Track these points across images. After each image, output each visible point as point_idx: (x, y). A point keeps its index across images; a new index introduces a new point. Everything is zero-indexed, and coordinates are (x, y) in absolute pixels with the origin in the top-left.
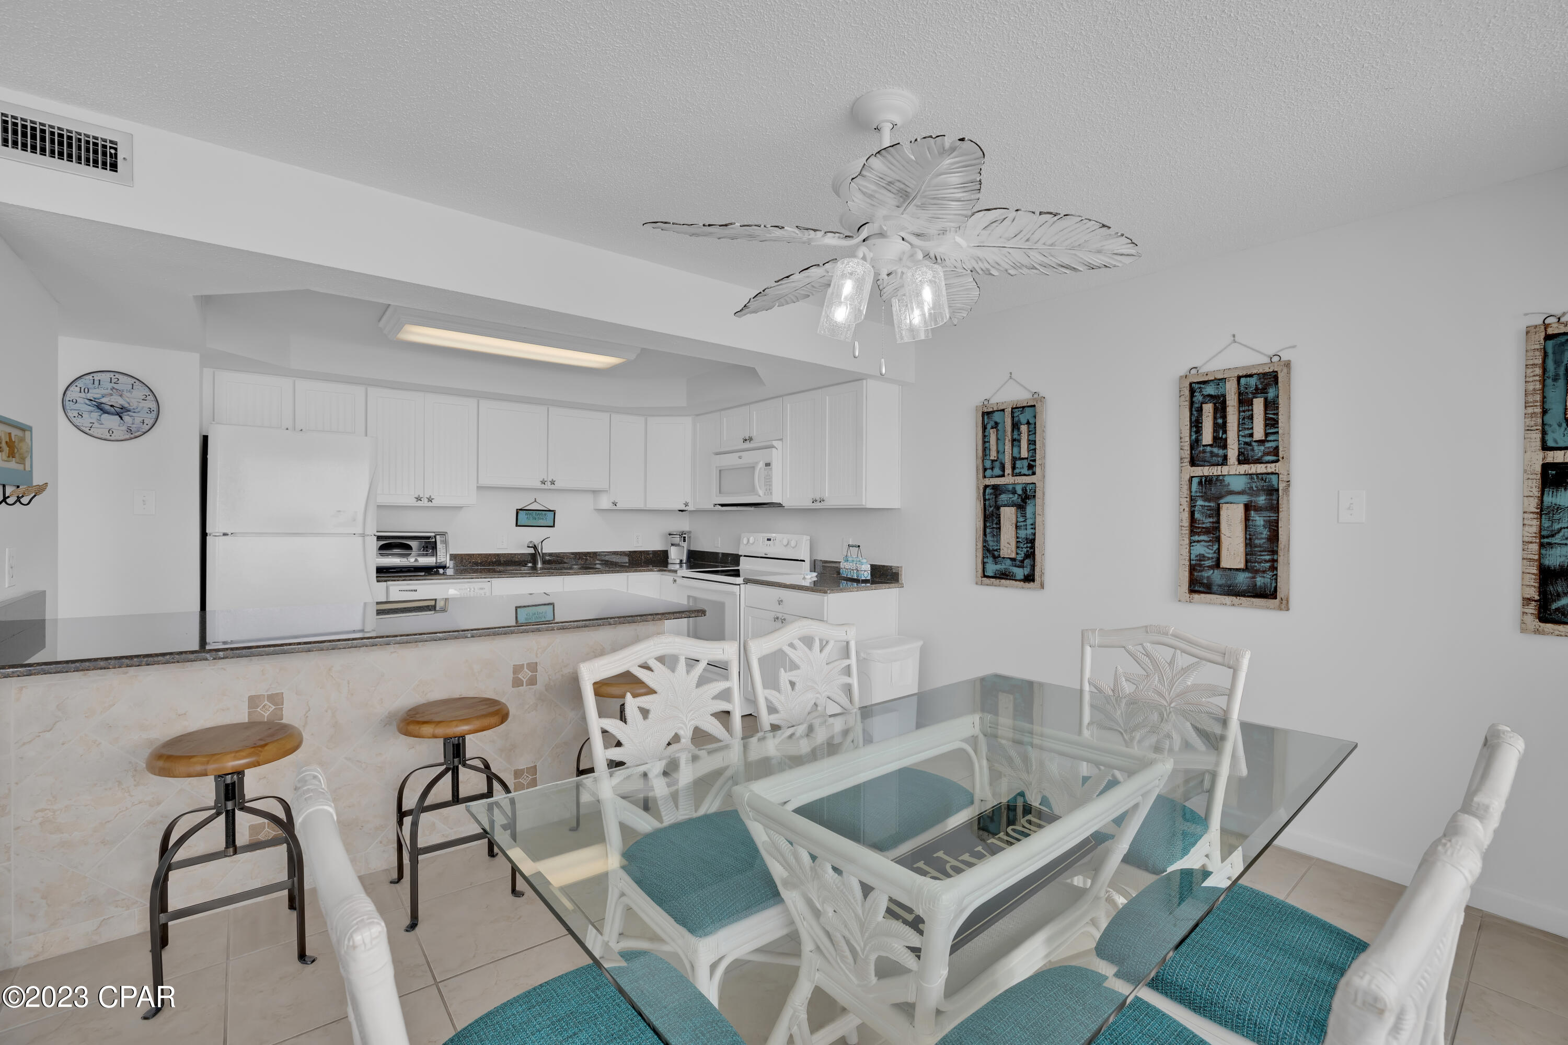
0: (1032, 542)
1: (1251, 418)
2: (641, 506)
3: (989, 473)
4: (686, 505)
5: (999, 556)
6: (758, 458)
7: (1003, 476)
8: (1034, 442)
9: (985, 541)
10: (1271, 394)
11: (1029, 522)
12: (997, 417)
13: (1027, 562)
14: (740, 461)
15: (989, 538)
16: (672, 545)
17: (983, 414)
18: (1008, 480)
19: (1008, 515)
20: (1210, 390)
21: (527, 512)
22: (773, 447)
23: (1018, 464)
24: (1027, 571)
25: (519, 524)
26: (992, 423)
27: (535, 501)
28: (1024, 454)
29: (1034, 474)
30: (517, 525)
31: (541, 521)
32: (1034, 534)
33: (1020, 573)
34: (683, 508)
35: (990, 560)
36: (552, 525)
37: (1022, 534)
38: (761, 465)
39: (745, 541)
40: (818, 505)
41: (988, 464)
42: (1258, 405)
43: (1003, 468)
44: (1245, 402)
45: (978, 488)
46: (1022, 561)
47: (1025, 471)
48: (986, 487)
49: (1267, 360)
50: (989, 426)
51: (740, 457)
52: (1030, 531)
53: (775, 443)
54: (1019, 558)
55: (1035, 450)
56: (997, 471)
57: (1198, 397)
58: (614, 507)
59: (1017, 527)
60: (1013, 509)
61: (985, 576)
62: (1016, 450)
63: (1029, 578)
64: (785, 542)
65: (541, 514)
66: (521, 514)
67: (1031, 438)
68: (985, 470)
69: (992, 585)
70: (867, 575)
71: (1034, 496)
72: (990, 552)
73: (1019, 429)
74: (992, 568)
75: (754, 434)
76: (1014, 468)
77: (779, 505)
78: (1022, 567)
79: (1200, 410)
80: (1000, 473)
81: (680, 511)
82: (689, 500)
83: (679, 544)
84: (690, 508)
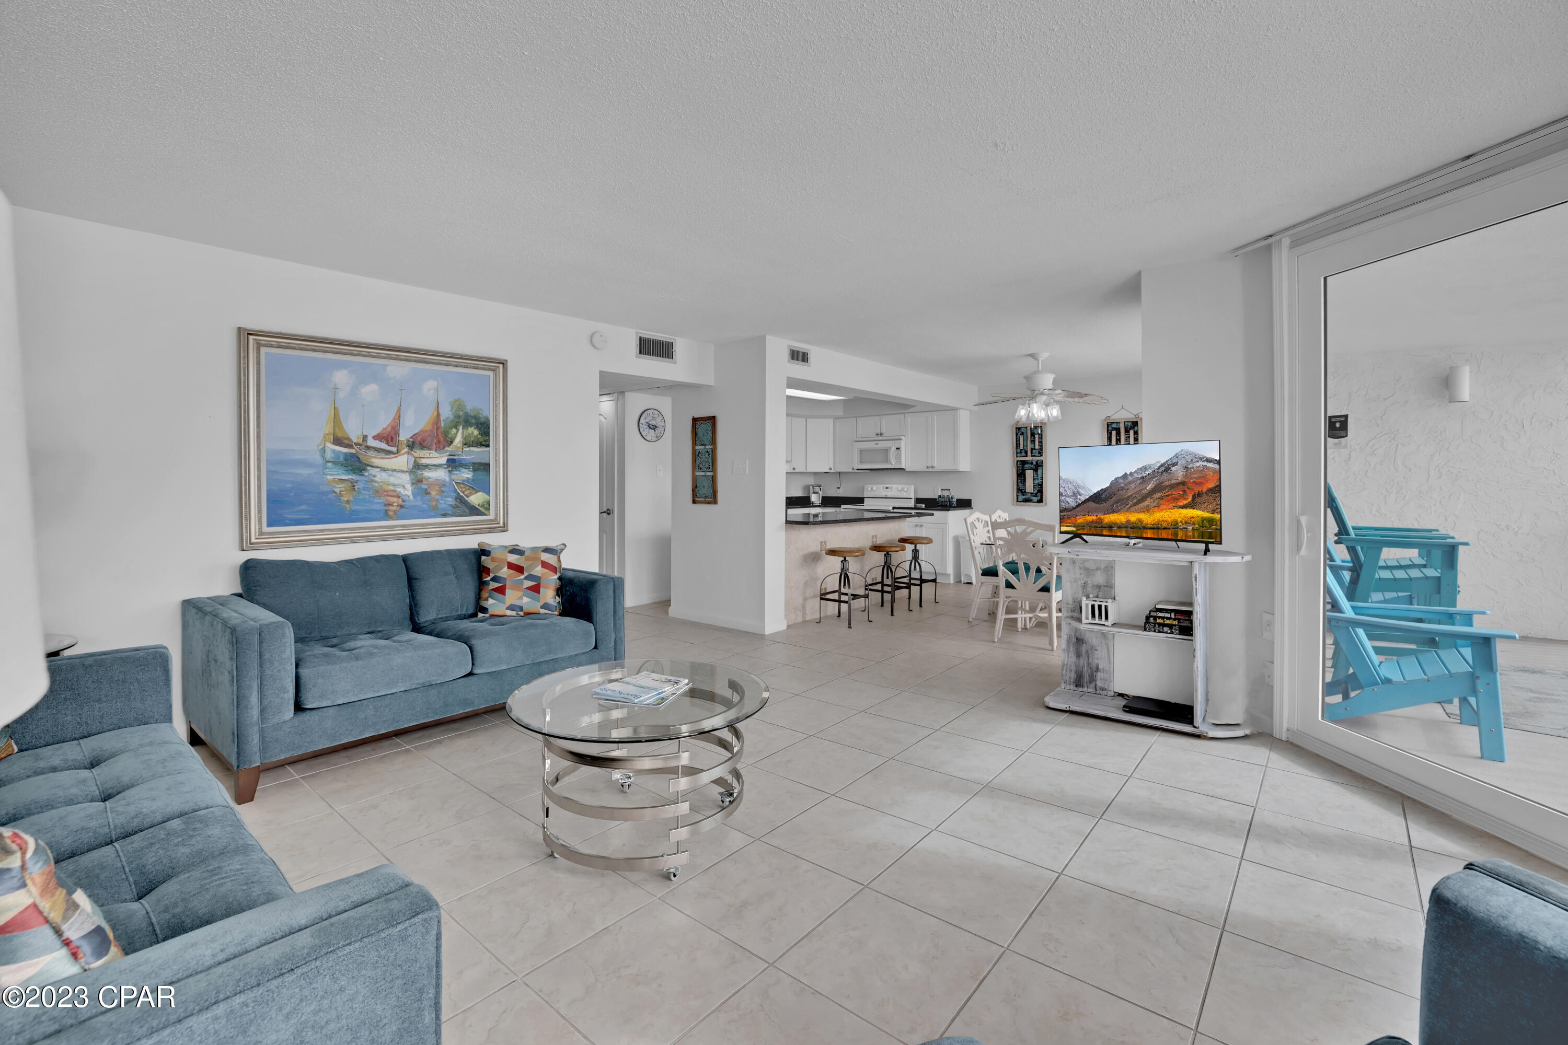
0: (1041, 485)
1: (1129, 437)
2: (803, 470)
3: (1019, 455)
4: (830, 469)
5: (1025, 492)
6: (892, 445)
7: (1027, 456)
8: (1041, 442)
9: (1018, 485)
10: (1136, 429)
11: (1039, 477)
12: (1023, 430)
13: (1039, 494)
14: (877, 446)
15: (1020, 484)
16: (814, 493)
17: (1016, 428)
18: (1029, 458)
19: (1029, 474)
20: (1114, 426)
22: (901, 439)
23: (1034, 451)
24: (1039, 498)
26: (1020, 433)
28: (1037, 447)
29: (1042, 456)
32: (1042, 482)
33: (1035, 499)
34: (828, 470)
35: (1020, 494)
37: (1036, 482)
38: (893, 449)
39: (869, 489)
40: (930, 469)
41: (1019, 451)
42: (1132, 432)
43: (1026, 452)
44: (1127, 431)
45: (1014, 462)
46: (1036, 494)
47: (1037, 454)
48: (1018, 461)
49: (1134, 417)
50: (1019, 434)
51: (876, 444)
52: (1040, 481)
53: (903, 438)
54: (1035, 492)
55: (1042, 445)
56: (1023, 454)
57: (1110, 428)
58: (794, 471)
59: (1034, 479)
60: (1032, 471)
61: (1017, 501)
62: (1033, 445)
63: (1040, 501)
64: (900, 489)
67: (1040, 440)
68: (1017, 453)
69: (1022, 505)
70: (955, 504)
71: (1042, 466)
72: (1021, 490)
73: (1034, 436)
74: (1021, 497)
75: (884, 431)
76: (1032, 453)
77: (904, 469)
78: (1036, 496)
79: (1111, 433)
80: (1025, 455)
81: (825, 473)
82: (832, 466)
83: (817, 493)
84: (832, 471)
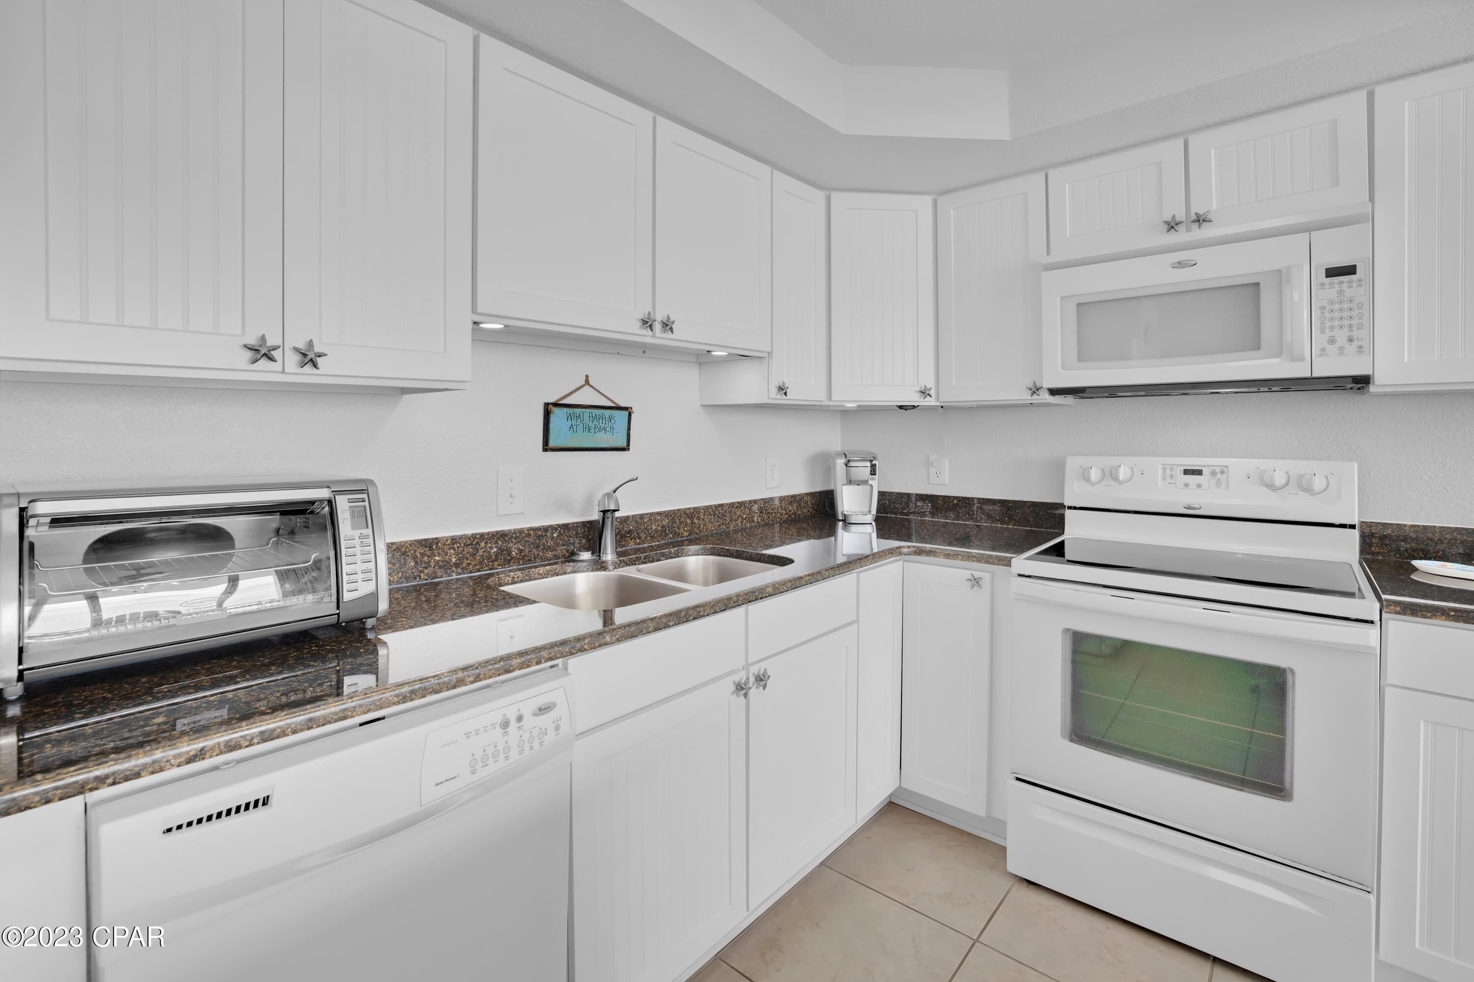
2: (816, 395)
4: (924, 393)
16: (850, 482)
21: (570, 411)
25: (552, 444)
27: (587, 382)
30: (546, 448)
31: (602, 434)
34: (913, 398)
36: (624, 444)
39: (1090, 475)
58: (781, 400)
64: (1277, 480)
65: (602, 417)
66: (558, 415)
81: (901, 407)
82: (931, 384)
83: (865, 482)
84: (931, 402)
